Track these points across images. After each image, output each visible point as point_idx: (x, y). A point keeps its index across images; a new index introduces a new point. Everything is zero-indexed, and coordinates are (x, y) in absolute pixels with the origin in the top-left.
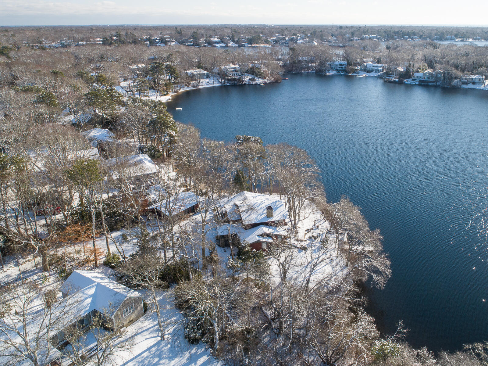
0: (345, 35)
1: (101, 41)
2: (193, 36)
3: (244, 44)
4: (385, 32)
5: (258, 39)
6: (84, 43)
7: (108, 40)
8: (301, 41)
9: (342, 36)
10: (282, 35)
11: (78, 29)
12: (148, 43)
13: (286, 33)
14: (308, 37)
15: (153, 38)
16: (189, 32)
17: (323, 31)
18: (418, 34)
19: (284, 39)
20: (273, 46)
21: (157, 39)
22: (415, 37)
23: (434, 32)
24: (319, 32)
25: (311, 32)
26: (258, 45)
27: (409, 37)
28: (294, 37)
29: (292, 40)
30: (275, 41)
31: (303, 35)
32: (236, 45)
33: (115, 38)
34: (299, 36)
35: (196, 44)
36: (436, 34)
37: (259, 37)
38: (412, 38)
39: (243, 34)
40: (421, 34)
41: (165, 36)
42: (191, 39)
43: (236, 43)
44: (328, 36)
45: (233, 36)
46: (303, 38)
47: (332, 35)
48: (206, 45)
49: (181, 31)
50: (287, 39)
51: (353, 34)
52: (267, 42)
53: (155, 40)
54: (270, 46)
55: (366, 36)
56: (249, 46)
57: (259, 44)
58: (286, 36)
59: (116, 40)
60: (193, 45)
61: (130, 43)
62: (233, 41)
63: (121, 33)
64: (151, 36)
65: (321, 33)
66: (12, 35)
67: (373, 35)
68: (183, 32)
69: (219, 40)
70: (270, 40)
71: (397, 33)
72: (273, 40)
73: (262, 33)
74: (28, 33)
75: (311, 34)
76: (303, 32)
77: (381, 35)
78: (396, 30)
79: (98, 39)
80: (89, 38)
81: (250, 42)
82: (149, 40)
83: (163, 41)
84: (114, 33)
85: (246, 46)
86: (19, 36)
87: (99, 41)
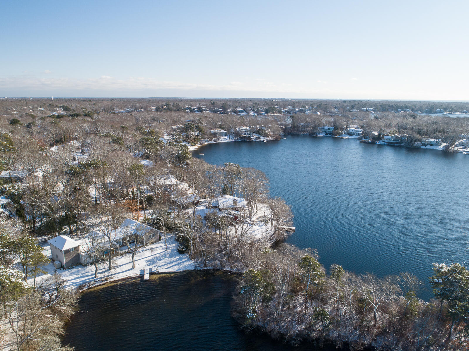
0: (346, 107)
1: (155, 109)
2: (222, 107)
3: (262, 113)
4: (381, 106)
5: (273, 109)
6: (143, 110)
7: (160, 108)
8: (308, 112)
9: (343, 108)
10: (293, 107)
11: (140, 100)
12: (189, 111)
13: (296, 105)
14: (315, 109)
15: (193, 108)
16: (220, 104)
17: (327, 104)
18: (411, 107)
19: (295, 110)
20: (284, 115)
21: (195, 108)
22: (408, 110)
23: (425, 107)
24: (324, 105)
25: (317, 105)
26: (272, 114)
27: (402, 110)
28: (303, 108)
29: (301, 111)
30: (287, 111)
31: (311, 107)
32: (256, 114)
33: (165, 107)
34: (307, 108)
35: (225, 112)
36: (427, 108)
37: (273, 108)
38: (405, 111)
39: (261, 106)
40: (414, 107)
41: (202, 106)
42: (221, 109)
43: (256, 112)
44: (331, 108)
45: (254, 107)
46: (310, 110)
47: (336, 108)
48: (232, 113)
49: (214, 102)
50: (297, 110)
51: (352, 107)
52: (280, 112)
53: (194, 109)
54: (282, 115)
55: (364, 108)
56: (266, 115)
57: (274, 113)
58: (297, 108)
59: (166, 109)
60: (222, 113)
61: (175, 110)
62: (253, 111)
63: (170, 104)
64: (192, 106)
65: (325, 106)
66: (94, 104)
67: (370, 108)
68: (215, 104)
69: (243, 110)
70: (282, 111)
71: (392, 107)
72: (286, 110)
73: (277, 105)
74: (105, 103)
75: (317, 106)
76: (311, 105)
77: (377, 108)
78: (391, 105)
79: (153, 108)
80: (147, 107)
81: (267, 112)
82: (189, 108)
83: (200, 110)
84: (164, 103)
85: (263, 114)
86: (99, 105)
87: (154, 109)
